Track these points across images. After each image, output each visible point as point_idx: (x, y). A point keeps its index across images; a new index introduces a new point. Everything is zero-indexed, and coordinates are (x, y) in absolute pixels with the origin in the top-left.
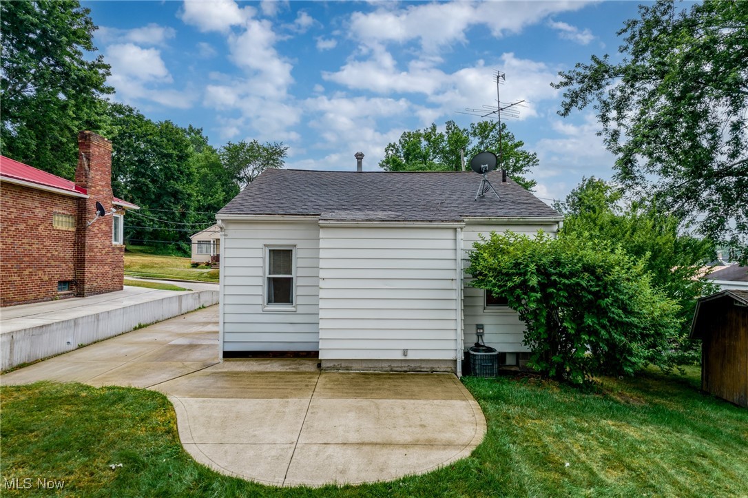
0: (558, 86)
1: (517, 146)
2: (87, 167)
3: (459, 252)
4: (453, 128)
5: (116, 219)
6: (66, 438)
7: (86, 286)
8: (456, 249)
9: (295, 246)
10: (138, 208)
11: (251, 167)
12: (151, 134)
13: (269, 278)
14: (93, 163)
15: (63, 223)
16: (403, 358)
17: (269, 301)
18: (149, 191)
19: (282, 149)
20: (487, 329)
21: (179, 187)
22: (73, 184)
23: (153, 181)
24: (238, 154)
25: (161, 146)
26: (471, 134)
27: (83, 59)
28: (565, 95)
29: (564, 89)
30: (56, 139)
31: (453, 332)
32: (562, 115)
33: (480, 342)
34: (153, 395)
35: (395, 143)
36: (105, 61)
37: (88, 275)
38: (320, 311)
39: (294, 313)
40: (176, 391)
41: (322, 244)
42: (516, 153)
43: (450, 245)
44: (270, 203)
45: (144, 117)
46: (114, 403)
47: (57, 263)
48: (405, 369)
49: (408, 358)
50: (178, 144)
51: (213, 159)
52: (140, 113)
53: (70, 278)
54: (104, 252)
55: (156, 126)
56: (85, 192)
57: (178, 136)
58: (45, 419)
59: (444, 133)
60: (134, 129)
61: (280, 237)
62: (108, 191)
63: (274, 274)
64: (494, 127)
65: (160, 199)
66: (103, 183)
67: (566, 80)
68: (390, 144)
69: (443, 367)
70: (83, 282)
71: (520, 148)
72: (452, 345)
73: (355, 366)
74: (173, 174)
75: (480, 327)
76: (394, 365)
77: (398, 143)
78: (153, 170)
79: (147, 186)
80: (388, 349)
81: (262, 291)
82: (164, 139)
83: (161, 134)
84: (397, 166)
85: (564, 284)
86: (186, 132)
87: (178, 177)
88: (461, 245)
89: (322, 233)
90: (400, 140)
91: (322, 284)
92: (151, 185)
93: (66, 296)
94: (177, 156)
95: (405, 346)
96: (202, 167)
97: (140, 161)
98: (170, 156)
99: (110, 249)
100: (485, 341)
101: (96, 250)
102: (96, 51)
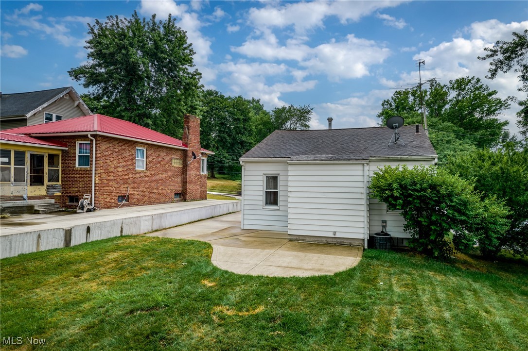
0: (484, 58)
1: (490, 94)
2: (188, 133)
3: (365, 177)
4: (435, 85)
5: (203, 160)
6: (168, 254)
7: (187, 196)
8: (364, 176)
9: (279, 174)
10: (214, 154)
11: (289, 123)
12: (228, 107)
13: (266, 192)
14: (190, 131)
15: (177, 163)
16: (333, 236)
17: (266, 204)
18: (227, 142)
19: (309, 109)
20: (388, 223)
21: (244, 138)
22: (181, 142)
23: (229, 136)
24: (281, 114)
25: (233, 114)
26: (451, 88)
27: (189, 71)
28: (491, 64)
29: (491, 60)
30: (175, 117)
31: (362, 223)
32: (490, 78)
33: (384, 231)
34: (205, 243)
35: (388, 100)
36: (199, 71)
37: (188, 190)
38: (289, 209)
39: (278, 210)
40: (216, 243)
41: (290, 173)
42: (490, 101)
43: (361, 173)
44: (268, 151)
45: (224, 96)
46: (189, 245)
47: (174, 184)
48: (335, 242)
49: (336, 236)
50: (244, 112)
51: (265, 119)
52: (222, 94)
53: (180, 192)
54: (196, 178)
55: (233, 100)
56: (187, 147)
57: (243, 107)
58: (163, 248)
59: (428, 90)
60: (219, 104)
61: (271, 169)
62: (198, 145)
63: (269, 189)
64: (469, 81)
65: (233, 146)
66: (196, 141)
67: (493, 53)
68: (385, 101)
69: (357, 243)
70: (186, 194)
71: (494, 96)
72: (362, 231)
73: (307, 239)
74: (241, 130)
75: (384, 222)
76: (329, 240)
77: (390, 99)
78: (229, 128)
79: (225, 139)
80: (325, 231)
81: (263, 198)
82: (235, 109)
83: (233, 106)
84: (389, 116)
85: (417, 196)
86: (250, 102)
87: (244, 132)
88: (367, 173)
89: (290, 168)
90: (392, 98)
91: (290, 195)
92: (228, 138)
93: (178, 201)
94: (243, 119)
95: (334, 229)
96: (259, 125)
97: (222, 124)
98: (239, 119)
99: (199, 177)
100: (387, 230)
101: (192, 177)
102: (195, 67)
